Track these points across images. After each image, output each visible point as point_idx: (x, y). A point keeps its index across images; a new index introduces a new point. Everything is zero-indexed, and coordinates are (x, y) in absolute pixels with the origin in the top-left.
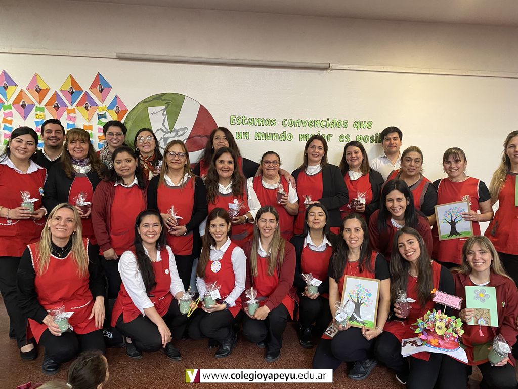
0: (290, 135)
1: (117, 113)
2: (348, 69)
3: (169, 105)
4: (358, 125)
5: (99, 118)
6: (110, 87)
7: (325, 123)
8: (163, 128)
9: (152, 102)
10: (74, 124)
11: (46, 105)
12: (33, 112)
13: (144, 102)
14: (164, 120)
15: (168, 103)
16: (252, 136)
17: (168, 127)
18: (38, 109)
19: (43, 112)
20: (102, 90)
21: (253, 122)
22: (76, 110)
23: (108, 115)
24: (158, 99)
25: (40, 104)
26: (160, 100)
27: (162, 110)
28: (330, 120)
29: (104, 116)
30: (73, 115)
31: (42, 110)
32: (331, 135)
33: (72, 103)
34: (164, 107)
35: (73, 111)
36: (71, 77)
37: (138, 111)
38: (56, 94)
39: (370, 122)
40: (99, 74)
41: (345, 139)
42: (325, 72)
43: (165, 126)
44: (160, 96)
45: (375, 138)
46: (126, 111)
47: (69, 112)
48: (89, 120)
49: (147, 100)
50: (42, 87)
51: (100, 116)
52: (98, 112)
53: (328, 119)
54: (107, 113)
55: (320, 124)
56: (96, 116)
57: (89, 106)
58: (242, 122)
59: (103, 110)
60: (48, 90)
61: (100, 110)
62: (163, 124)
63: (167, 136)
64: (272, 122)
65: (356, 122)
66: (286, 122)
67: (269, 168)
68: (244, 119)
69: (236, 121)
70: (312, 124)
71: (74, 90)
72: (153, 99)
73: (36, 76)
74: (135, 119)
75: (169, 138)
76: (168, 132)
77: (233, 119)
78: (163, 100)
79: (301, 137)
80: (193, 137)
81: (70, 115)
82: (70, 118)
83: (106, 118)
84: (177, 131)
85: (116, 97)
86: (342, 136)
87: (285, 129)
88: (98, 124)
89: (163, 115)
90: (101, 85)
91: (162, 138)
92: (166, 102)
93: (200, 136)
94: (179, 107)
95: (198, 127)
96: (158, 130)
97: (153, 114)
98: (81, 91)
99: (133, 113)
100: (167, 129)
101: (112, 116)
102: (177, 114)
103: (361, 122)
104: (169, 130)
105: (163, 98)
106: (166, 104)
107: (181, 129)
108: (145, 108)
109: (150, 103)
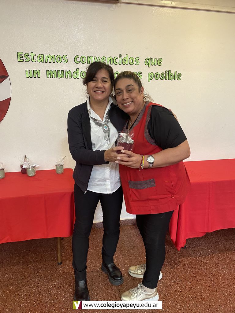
0: (83, 73)
4: (149, 62)
7: (117, 60)
16: (43, 74)
28: (122, 57)
39: (160, 59)
42: (114, 5)
45: (165, 75)
55: (112, 61)
64: (64, 59)
65: (147, 59)
66: (78, 59)
68: (32, 55)
69: (24, 58)
70: (105, 61)
77: (20, 56)
103: (151, 59)
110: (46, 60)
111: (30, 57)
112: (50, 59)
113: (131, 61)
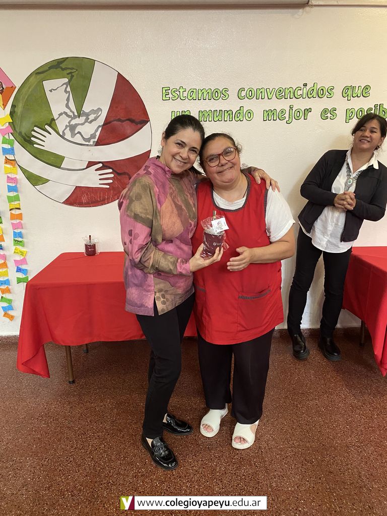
0: (249, 112)
1: (1, 92)
3: (72, 76)
4: (350, 93)
7: (300, 92)
8: (68, 111)
9: (48, 72)
14: (68, 99)
15: (71, 73)
17: (73, 108)
21: (194, 95)
24: (57, 67)
26: (60, 69)
27: (64, 84)
28: (308, 87)
32: (309, 110)
34: (66, 80)
37: (29, 88)
39: (367, 87)
41: (329, 115)
42: (301, 10)
43: (69, 108)
44: (58, 62)
46: (13, 88)
49: (40, 70)
53: (305, 85)
55: (294, 94)
58: (179, 97)
62: (67, 106)
63: (73, 122)
64: (222, 94)
65: (347, 89)
66: (243, 93)
67: (221, 169)
72: (50, 68)
74: (27, 100)
75: (77, 125)
76: (75, 117)
77: (166, 92)
78: (63, 69)
79: (266, 114)
84: (87, 115)
86: (325, 111)
87: (242, 103)
89: (66, 91)
91: (67, 126)
92: (69, 71)
93: (119, 120)
96: (60, 115)
97: (51, 91)
99: (24, 91)
100: (73, 113)
102: (85, 89)
103: (353, 88)
104: (76, 114)
105: (63, 66)
106: (68, 74)
107: (93, 112)
108: (39, 82)
109: (45, 74)
110: (200, 96)
111: (178, 93)
112: (205, 94)
113: (321, 93)
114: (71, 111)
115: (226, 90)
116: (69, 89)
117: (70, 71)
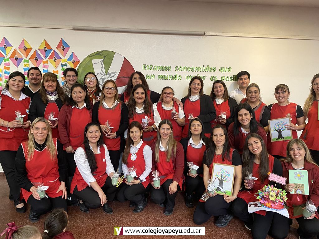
0: (180, 76)
1: (73, 63)
2: (216, 35)
3: (105, 58)
4: (222, 70)
5: (62, 66)
6: (69, 47)
7: (202, 69)
8: (101, 72)
9: (95, 56)
10: (47, 70)
11: (30, 58)
12: (22, 63)
13: (90, 56)
14: (102, 67)
15: (104, 57)
16: (156, 77)
17: (104, 72)
18: (25, 61)
19: (28, 62)
20: (64, 49)
21: (156, 68)
22: (48, 61)
23: (67, 64)
24: (98, 54)
25: (26, 58)
27: (101, 61)
28: (205, 67)
29: (65, 65)
30: (46, 64)
31: (28, 61)
32: (206, 77)
33: (46, 57)
34: (102, 60)
35: (47, 62)
36: (45, 41)
37: (86, 62)
38: (36, 51)
39: (230, 68)
40: (62, 39)
41: (214, 79)
42: (202, 37)
43: (102, 71)
44: (99, 52)
45: (233, 78)
46: (79, 62)
47: (44, 62)
48: (56, 67)
49: (92, 55)
50: (28, 47)
51: (63, 65)
52: (61, 63)
53: (204, 66)
54: (67, 63)
55: (199, 70)
56: (60, 65)
57: (56, 59)
58: (150, 69)
59: (65, 61)
60: (31, 49)
61: (63, 61)
62: (102, 70)
63: (104, 77)
64: (169, 68)
65: (221, 68)
66: (177, 68)
67: (167, 97)
68: (151, 66)
69: (146, 68)
70: (193, 69)
71: (47, 49)
72: (96, 54)
73: (24, 40)
74: (84, 67)
75: (105, 78)
76: (104, 75)
77: (144, 67)
78: (101, 55)
79: (187, 78)
80: (120, 78)
81: (45, 64)
82: (45, 67)
83: (66, 66)
84: (110, 74)
85: (73, 53)
86: (212, 77)
87: (177, 72)
88: (62, 70)
89: (101, 64)
90: (63, 46)
91: (100, 79)
93: (124, 77)
94: (111, 59)
95: (123, 72)
96: (98, 74)
97: (95, 64)
98: (51, 49)
99: (83, 63)
100: (104, 73)
101: (70, 65)
102: (110, 64)
103: (224, 68)
104: (105, 74)
105: (101, 54)
106: (103, 57)
107: (113, 73)
108: (90, 60)
109: (93, 57)
110: (159, 69)
111: (150, 67)
112: (161, 68)
113: (210, 70)
114: (103, 72)
115: (170, 67)
116: (103, 63)
117: (104, 56)
